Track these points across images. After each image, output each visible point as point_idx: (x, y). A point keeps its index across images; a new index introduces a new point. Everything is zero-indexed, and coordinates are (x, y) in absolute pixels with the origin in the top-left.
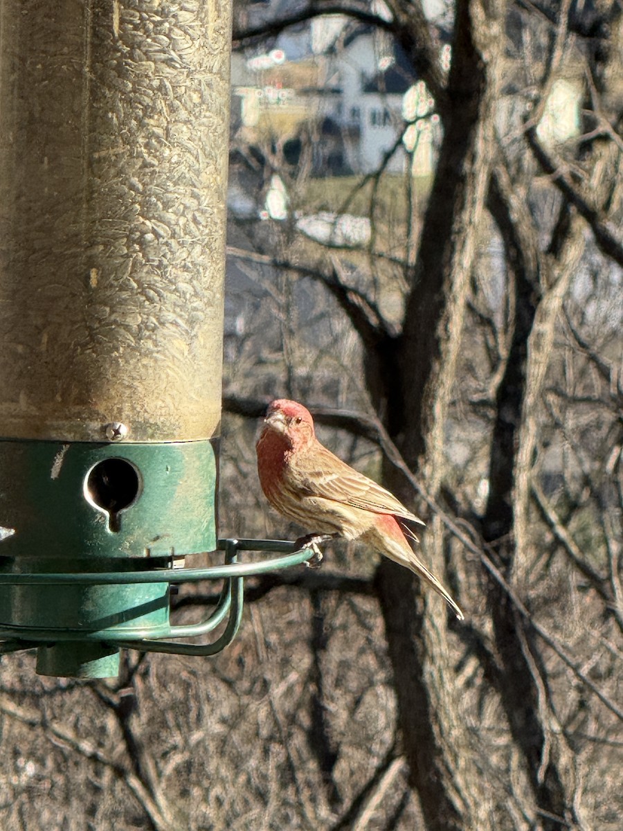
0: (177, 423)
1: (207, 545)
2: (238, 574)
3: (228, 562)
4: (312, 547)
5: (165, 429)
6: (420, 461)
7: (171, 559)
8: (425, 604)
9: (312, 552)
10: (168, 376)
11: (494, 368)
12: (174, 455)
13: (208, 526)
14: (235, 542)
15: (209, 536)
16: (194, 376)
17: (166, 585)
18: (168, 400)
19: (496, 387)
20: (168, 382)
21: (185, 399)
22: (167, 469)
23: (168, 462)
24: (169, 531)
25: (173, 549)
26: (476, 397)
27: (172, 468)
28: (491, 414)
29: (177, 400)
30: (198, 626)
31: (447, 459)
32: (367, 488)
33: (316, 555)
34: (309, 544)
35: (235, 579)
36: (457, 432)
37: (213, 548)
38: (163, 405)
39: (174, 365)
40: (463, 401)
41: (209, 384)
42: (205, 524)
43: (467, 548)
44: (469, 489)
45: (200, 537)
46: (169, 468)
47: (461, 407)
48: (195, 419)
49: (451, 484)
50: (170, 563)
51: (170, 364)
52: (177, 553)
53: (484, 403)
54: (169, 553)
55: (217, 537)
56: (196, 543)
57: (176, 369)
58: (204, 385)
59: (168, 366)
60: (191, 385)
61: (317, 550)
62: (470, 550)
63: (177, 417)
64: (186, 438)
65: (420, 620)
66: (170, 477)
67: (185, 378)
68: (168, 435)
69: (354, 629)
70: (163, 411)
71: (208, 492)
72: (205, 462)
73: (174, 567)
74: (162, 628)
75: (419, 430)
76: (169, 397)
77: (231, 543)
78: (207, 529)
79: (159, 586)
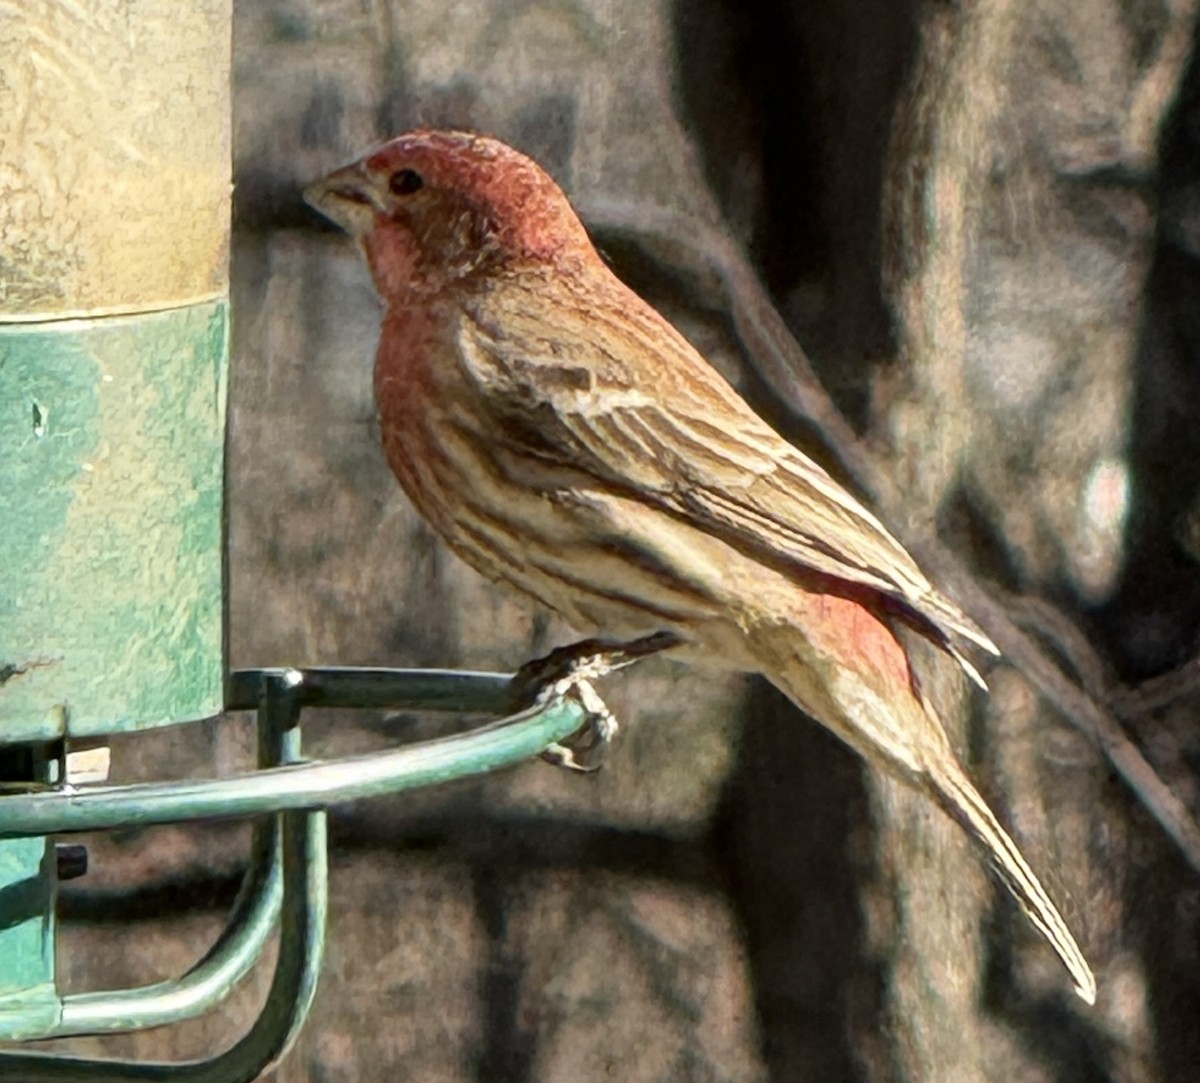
0: (69, 249)
1: (190, 697)
2: (303, 803)
3: (271, 757)
4: (574, 693)
5: (28, 270)
6: (878, 388)
7: (57, 748)
8: (899, 914)
9: (576, 711)
10: (32, 74)
11: (1143, 50)
12: (63, 366)
13: (192, 623)
14: (294, 678)
15: (196, 661)
16: (127, 75)
17: (38, 846)
18: (35, 164)
19: (1157, 117)
20: (35, 99)
21: (96, 159)
22: (37, 418)
23: (37, 392)
24: (50, 648)
25: (65, 714)
26: (1080, 155)
27: (52, 419)
28: (1134, 215)
29: (68, 161)
30: (165, 991)
31: (975, 386)
32: (766, 468)
33: (592, 721)
34: (563, 686)
35: (298, 817)
36: (1009, 286)
37: (211, 705)
38: (16, 184)
39: (54, 33)
40: (1034, 171)
41: (185, 98)
42: (180, 620)
43: (1051, 715)
44: (1052, 495)
45: (164, 667)
46: (44, 412)
47: (1029, 191)
48: (133, 230)
49: (991, 481)
50: (54, 765)
51: (37, 32)
52: (81, 726)
53: (1108, 178)
54: (51, 728)
55: (227, 660)
56: (147, 690)
57: (62, 49)
58: (165, 103)
59: (34, 41)
60: (120, 105)
61: (594, 703)
62: (1065, 723)
63: (70, 226)
64: (103, 302)
65: (875, 977)
66: (47, 450)
67: (92, 80)
68: (36, 294)
69: (633, 1016)
70: (18, 204)
71: (191, 498)
72: (174, 390)
73: (71, 778)
74: (33, 1004)
75: (874, 276)
76: (36, 150)
77: (275, 683)
78: (190, 638)
79: (16, 852)
